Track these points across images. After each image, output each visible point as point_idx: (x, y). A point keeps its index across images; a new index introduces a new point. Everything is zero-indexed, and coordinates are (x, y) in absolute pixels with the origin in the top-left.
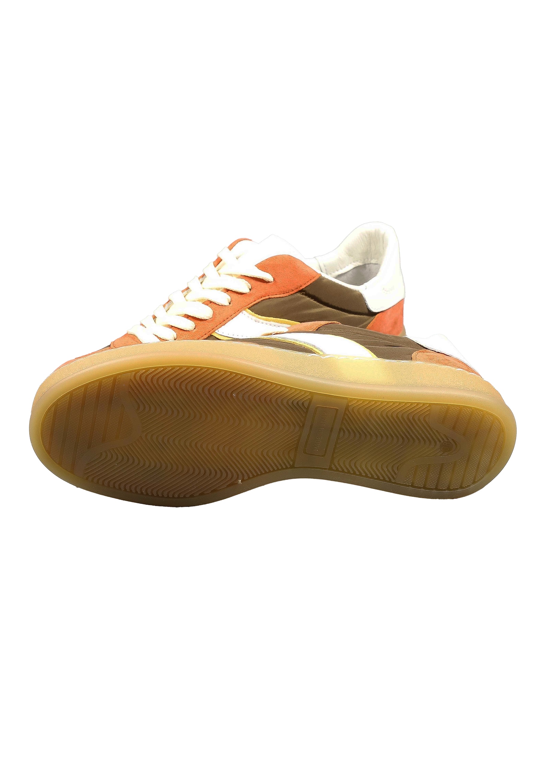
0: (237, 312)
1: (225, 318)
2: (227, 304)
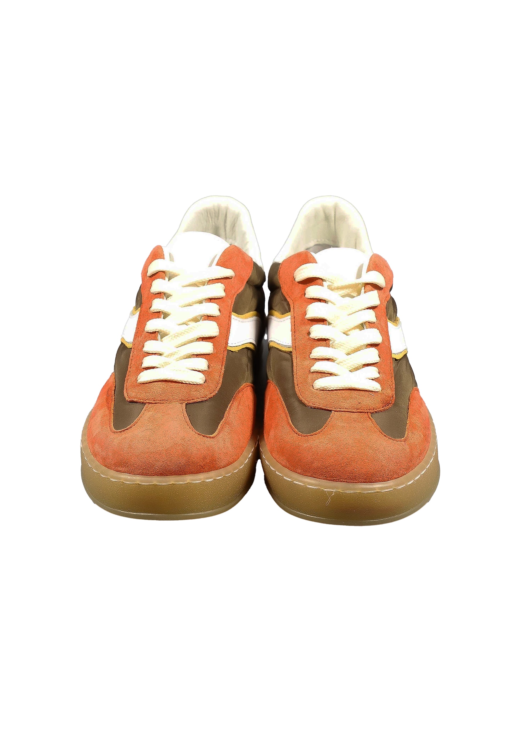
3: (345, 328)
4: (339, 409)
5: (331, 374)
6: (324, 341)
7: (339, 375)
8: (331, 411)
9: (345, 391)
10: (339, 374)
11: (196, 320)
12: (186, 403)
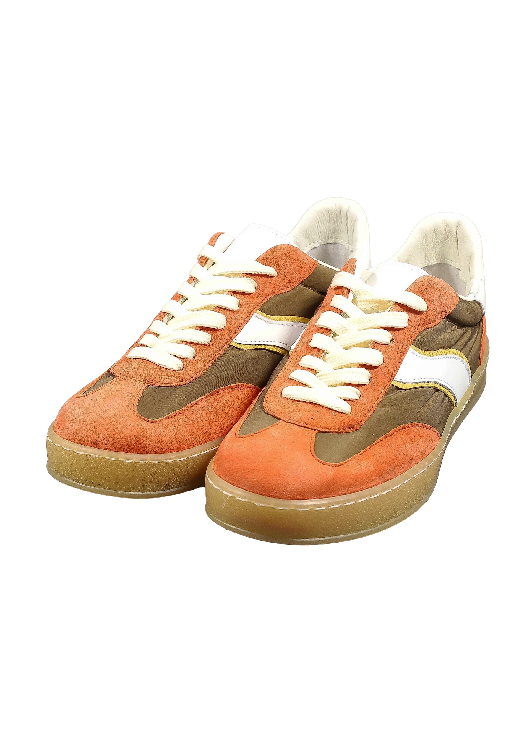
0: (249, 315)
1: (240, 324)
2: (237, 308)
3: (348, 343)
4: (287, 420)
5: (304, 385)
6: (319, 352)
7: (313, 387)
8: (279, 419)
9: (308, 404)
10: (311, 386)
11: (206, 308)
12: (149, 384)
